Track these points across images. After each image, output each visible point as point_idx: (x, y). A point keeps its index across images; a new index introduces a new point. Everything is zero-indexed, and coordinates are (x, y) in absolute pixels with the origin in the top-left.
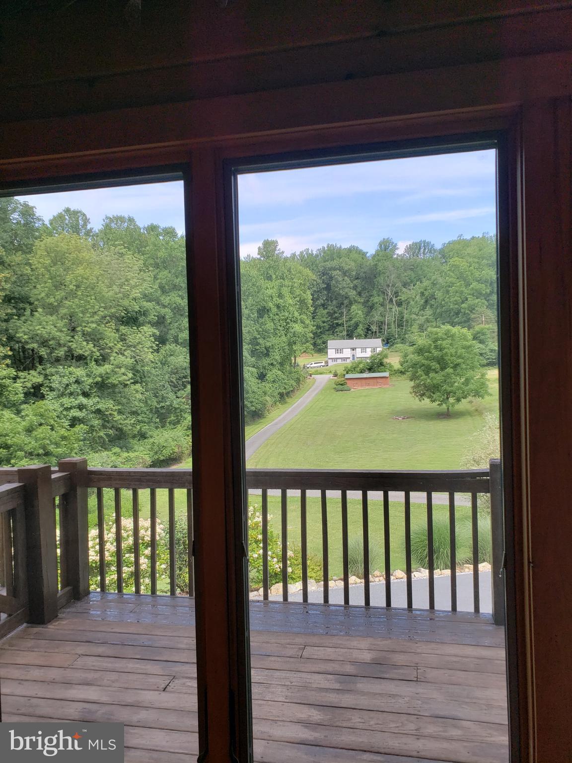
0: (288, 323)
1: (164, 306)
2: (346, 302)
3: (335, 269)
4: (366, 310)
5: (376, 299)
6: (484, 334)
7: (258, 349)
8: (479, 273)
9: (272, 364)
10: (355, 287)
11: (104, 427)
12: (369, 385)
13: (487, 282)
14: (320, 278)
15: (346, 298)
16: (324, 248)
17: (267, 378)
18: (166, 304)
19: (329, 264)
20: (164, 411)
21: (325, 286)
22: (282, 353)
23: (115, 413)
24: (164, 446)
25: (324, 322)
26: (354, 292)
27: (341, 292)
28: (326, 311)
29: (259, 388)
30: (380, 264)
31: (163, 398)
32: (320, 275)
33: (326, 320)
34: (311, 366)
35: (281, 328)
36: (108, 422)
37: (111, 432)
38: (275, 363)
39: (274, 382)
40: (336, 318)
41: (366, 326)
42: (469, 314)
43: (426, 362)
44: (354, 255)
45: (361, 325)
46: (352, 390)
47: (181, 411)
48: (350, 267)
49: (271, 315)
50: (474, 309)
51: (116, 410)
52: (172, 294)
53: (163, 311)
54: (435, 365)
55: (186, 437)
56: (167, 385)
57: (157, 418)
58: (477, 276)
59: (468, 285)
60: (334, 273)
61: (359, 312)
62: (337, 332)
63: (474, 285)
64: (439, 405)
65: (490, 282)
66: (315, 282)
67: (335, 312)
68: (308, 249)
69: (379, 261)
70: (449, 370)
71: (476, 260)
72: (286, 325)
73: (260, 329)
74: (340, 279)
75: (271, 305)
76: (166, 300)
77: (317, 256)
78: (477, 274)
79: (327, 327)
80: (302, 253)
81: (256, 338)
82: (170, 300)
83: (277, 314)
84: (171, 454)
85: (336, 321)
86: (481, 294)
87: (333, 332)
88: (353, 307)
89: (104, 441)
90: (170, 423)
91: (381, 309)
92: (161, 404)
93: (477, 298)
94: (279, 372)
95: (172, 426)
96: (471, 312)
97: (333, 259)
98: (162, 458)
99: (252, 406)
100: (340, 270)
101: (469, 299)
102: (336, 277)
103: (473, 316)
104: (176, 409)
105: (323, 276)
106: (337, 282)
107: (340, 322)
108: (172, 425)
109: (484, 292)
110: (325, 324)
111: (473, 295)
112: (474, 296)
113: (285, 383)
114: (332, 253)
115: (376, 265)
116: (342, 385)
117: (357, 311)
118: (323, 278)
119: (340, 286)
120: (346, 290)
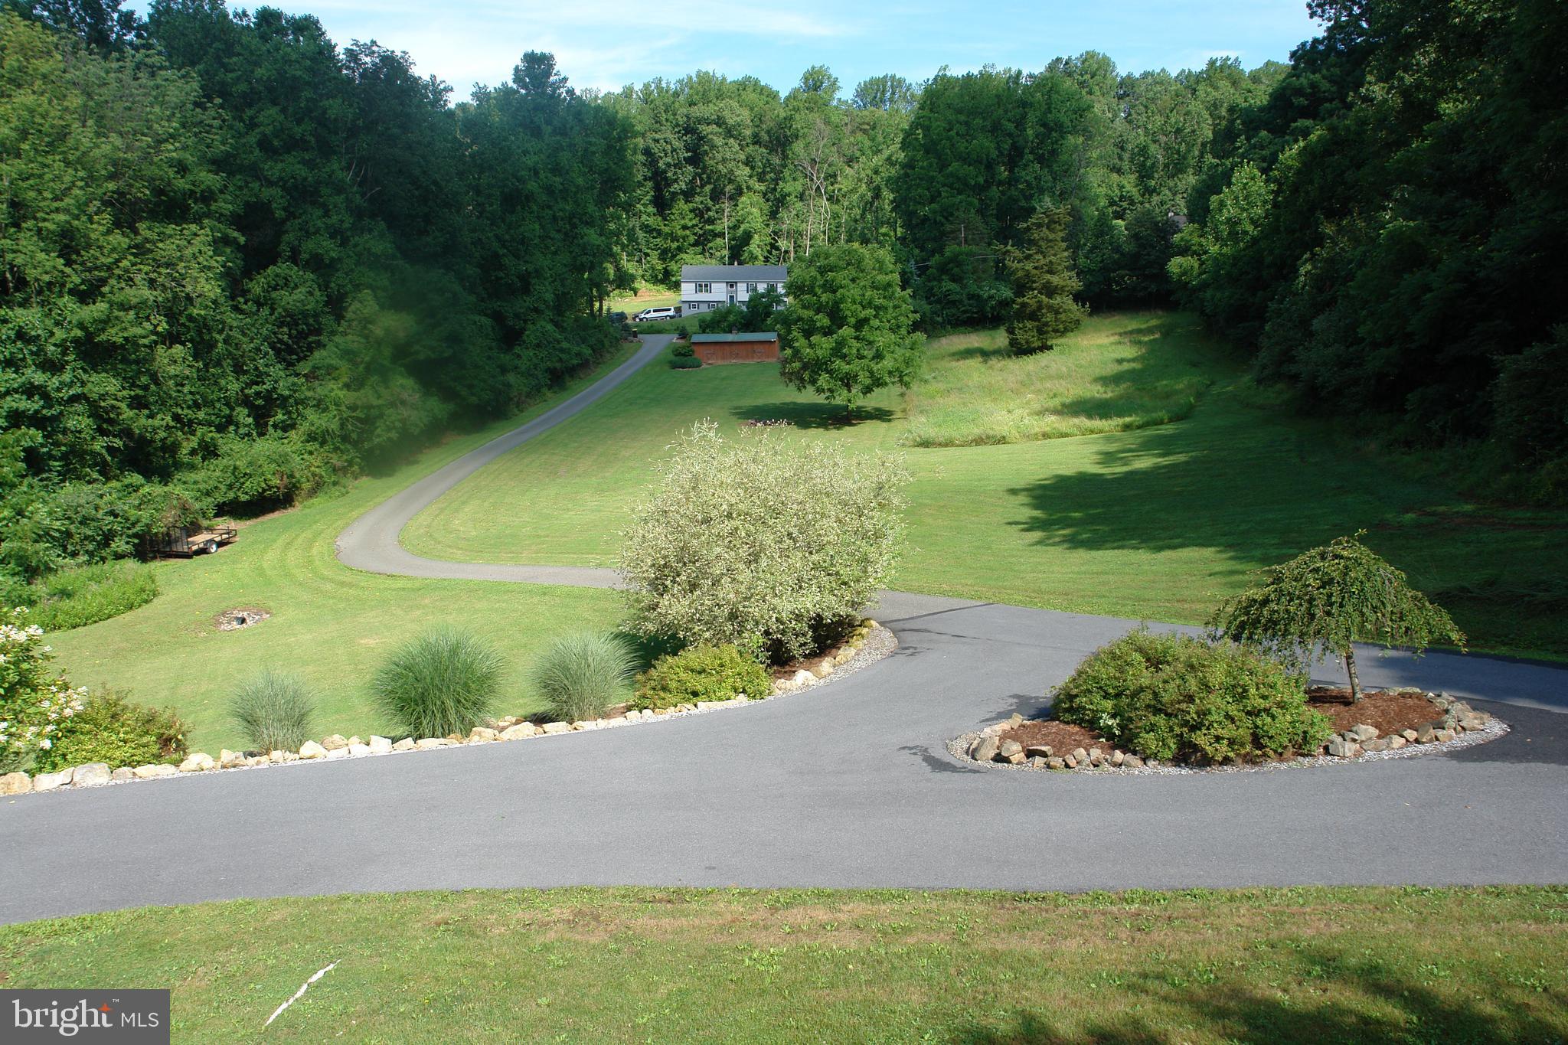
0: (574, 226)
1: (271, 184)
2: (729, 189)
3: (709, 122)
4: (766, 207)
5: (791, 187)
6: (959, 264)
7: (501, 278)
8: (965, 144)
9: (536, 310)
10: (748, 162)
11: (102, 432)
12: (737, 356)
13: (980, 163)
14: (680, 139)
15: (731, 181)
16: (690, 77)
17: (525, 338)
18: (274, 179)
19: (696, 111)
20: (260, 402)
21: (689, 154)
22: (559, 287)
23: (123, 406)
24: (245, 474)
25: (685, 227)
26: (747, 171)
27: (720, 167)
28: (691, 206)
29: (489, 358)
30: (797, 117)
31: (260, 374)
32: (679, 132)
33: (690, 224)
34: (647, 316)
35: (558, 236)
36: (111, 422)
37: (118, 443)
38: (542, 307)
39: (538, 346)
40: (711, 221)
41: (769, 240)
42: (943, 225)
43: (806, 314)
44: (750, 96)
45: (756, 237)
46: (704, 366)
47: (297, 404)
48: (739, 119)
49: (535, 208)
50: (952, 215)
51: (124, 398)
52: (289, 159)
53: (267, 193)
54: (823, 320)
55: (306, 456)
56: (265, 348)
57: (249, 416)
58: (962, 149)
59: (943, 166)
60: (704, 129)
61: (754, 210)
62: (711, 248)
63: (954, 166)
64: (827, 398)
65: (985, 161)
66: (669, 146)
67: (709, 209)
68: (660, 79)
69: (797, 110)
70: (846, 331)
71: (962, 118)
72: (571, 231)
73: (507, 237)
74: (719, 141)
75: (532, 186)
76: (273, 169)
77: (676, 94)
78: (962, 146)
79: (692, 239)
81: (496, 255)
82: (283, 170)
83: (549, 207)
84: (264, 490)
85: (710, 227)
86: (966, 185)
87: (704, 249)
88: (743, 199)
89: (105, 461)
90: (275, 426)
91: (799, 205)
92: (255, 387)
93: (959, 193)
94: (550, 327)
95: (279, 433)
96: (946, 218)
97: (707, 102)
98: (244, 498)
99: (473, 394)
100: (719, 125)
101: (943, 194)
102: (711, 137)
103: (948, 227)
104: (285, 399)
105: (685, 135)
106: (713, 147)
107: (718, 228)
108: (279, 431)
109: (973, 183)
110: (688, 232)
111: (951, 186)
112: (952, 188)
113: (562, 350)
114: (705, 89)
115: (790, 118)
116: (684, 355)
117: (752, 209)
118: (684, 138)
119: (719, 157)
120: (731, 165)
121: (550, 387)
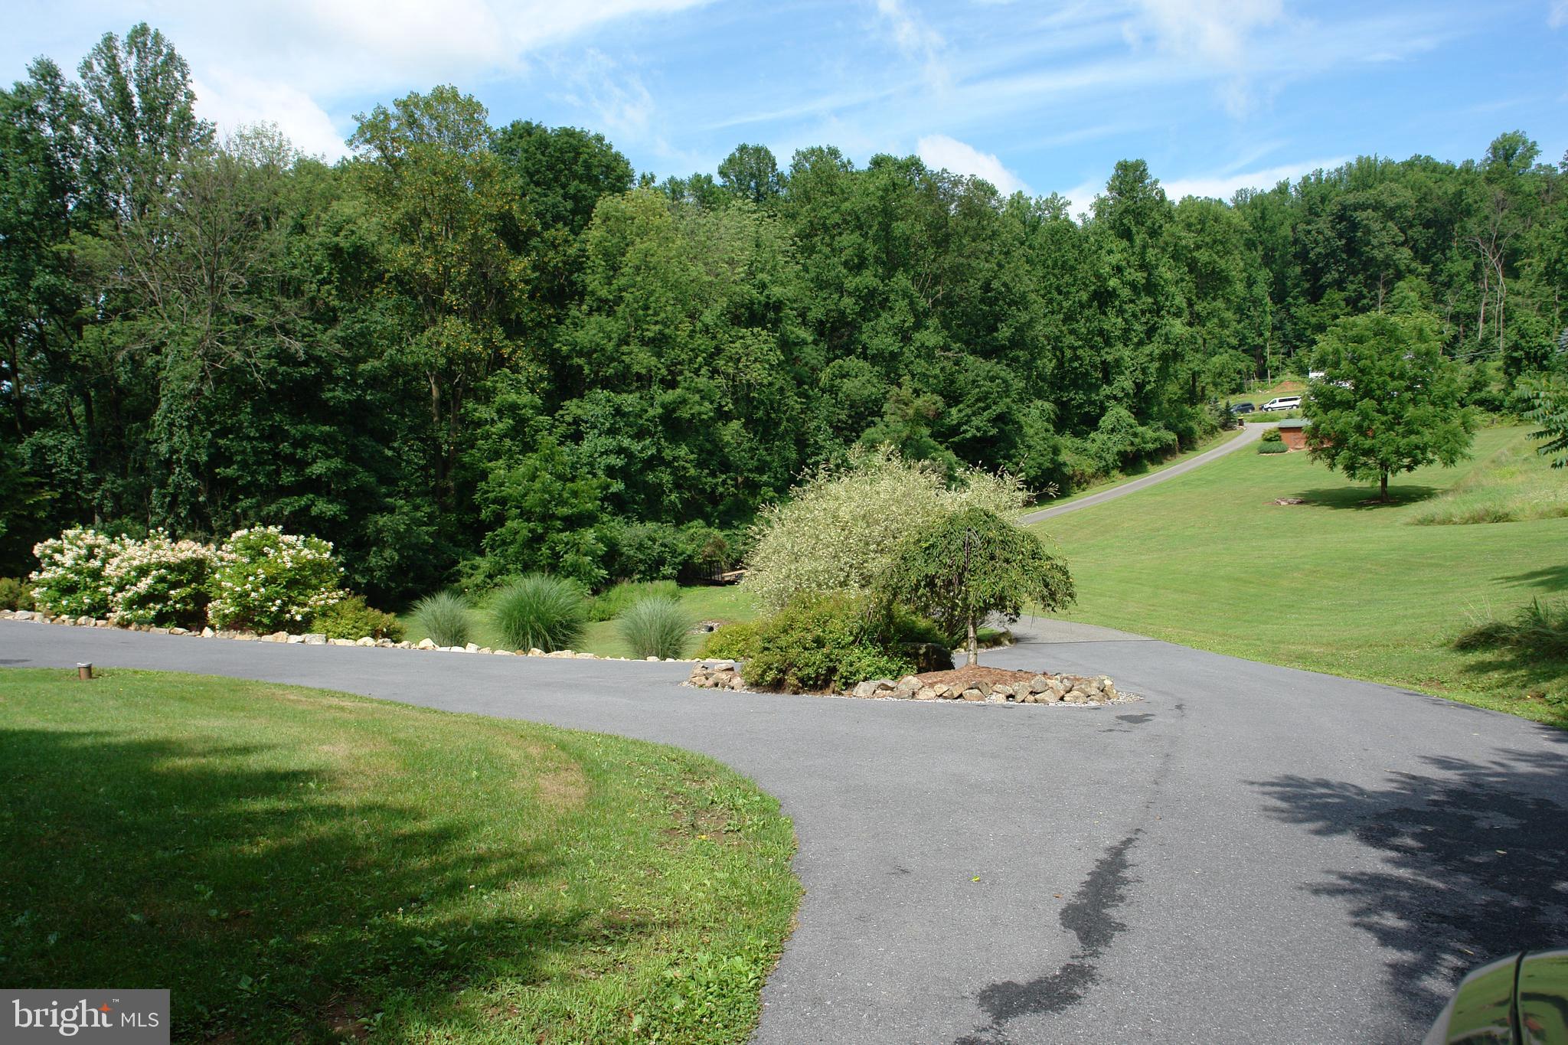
0: (1162, 318)
2: (1387, 273)
3: (1363, 207)
9: (1115, 398)
10: (1410, 242)
14: (1333, 227)
15: (1388, 265)
16: (1350, 165)
17: (1101, 423)
19: (1353, 198)
21: (1343, 242)
26: (1408, 252)
27: (1376, 253)
28: (1343, 294)
32: (1333, 221)
33: (1343, 313)
34: (1272, 406)
38: (1120, 394)
39: (1113, 430)
40: (1363, 309)
43: (1327, 388)
44: (1417, 175)
46: (1291, 451)
48: (1401, 200)
54: (1344, 393)
56: (824, 425)
60: (1360, 215)
61: (1413, 294)
66: (1321, 236)
67: (1364, 296)
68: (1321, 171)
72: (1158, 322)
74: (1376, 226)
80: (1306, 179)
88: (1401, 283)
91: (1470, 285)
97: (1366, 187)
100: (1376, 209)
102: (1365, 222)
105: (1338, 223)
106: (1368, 231)
113: (1134, 435)
114: (1366, 174)
116: (1270, 440)
117: (1408, 292)
118: (1338, 226)
119: (1375, 242)
120: (1388, 249)
121: (1122, 470)
